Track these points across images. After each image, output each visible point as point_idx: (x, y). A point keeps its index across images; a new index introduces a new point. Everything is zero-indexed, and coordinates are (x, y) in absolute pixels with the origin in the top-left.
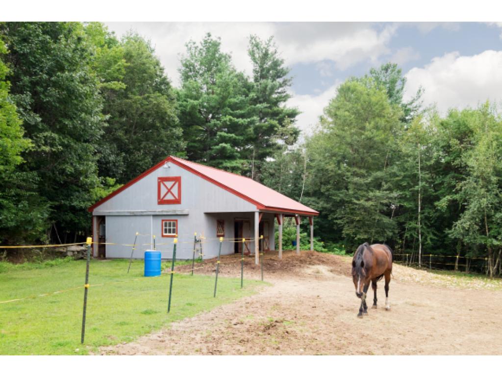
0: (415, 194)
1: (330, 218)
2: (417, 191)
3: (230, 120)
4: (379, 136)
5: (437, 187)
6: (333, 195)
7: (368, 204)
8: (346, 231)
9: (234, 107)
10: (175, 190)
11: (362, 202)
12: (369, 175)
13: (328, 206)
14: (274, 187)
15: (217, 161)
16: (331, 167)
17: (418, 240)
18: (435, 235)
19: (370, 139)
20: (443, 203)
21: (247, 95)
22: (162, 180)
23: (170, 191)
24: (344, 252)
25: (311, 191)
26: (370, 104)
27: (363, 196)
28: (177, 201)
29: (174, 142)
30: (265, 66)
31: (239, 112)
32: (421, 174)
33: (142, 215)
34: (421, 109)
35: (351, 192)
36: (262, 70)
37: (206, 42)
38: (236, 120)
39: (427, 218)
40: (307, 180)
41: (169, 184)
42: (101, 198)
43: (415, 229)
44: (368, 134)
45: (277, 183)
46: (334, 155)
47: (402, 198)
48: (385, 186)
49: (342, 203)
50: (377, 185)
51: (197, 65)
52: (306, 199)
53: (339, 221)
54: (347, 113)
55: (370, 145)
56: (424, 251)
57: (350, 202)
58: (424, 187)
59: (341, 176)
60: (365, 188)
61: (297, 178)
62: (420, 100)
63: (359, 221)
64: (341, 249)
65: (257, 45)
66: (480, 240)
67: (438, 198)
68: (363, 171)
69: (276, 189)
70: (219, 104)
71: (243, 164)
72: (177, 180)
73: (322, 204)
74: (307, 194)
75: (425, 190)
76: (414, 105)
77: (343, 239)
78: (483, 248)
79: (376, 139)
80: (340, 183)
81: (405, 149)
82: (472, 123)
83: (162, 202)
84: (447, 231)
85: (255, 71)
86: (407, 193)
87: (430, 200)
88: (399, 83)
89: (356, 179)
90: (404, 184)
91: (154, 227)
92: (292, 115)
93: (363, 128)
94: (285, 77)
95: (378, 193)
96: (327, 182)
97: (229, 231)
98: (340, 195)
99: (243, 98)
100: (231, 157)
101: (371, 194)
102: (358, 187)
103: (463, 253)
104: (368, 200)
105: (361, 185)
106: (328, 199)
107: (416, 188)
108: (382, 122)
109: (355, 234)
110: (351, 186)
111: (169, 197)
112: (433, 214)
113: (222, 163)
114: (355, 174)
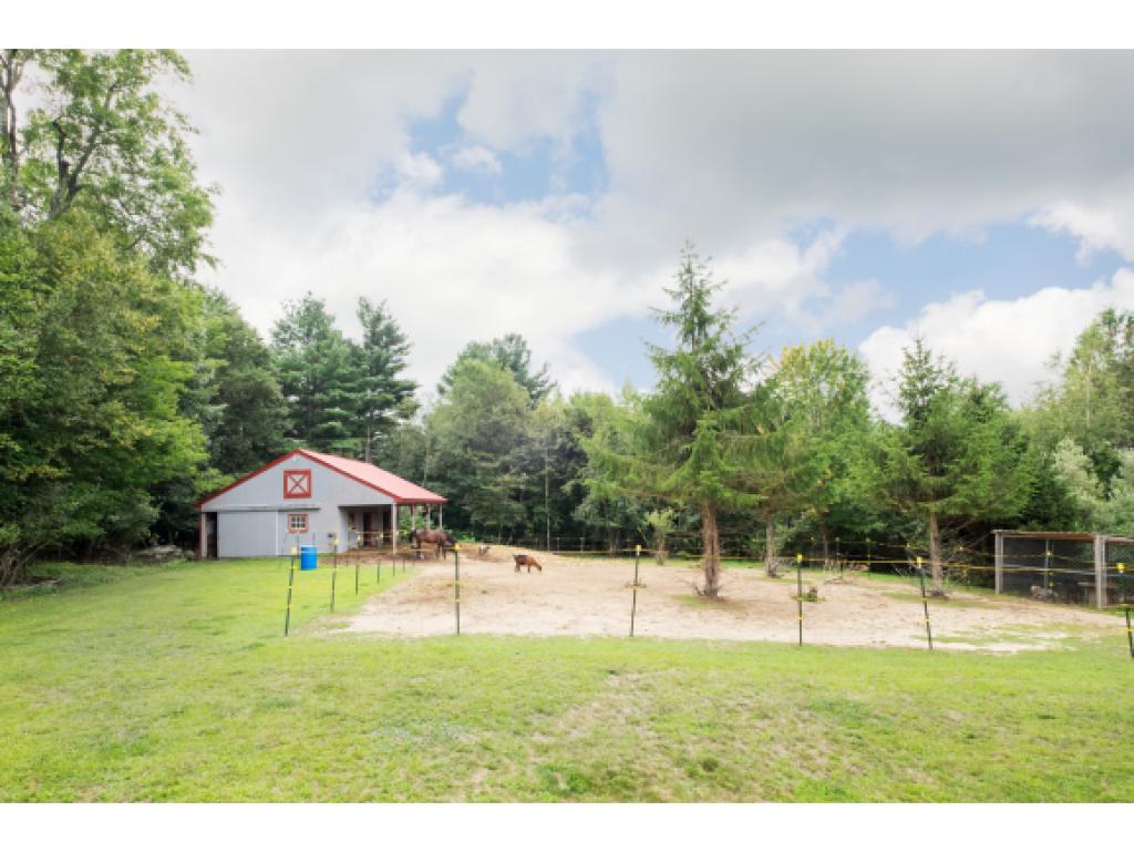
0: (542, 478)
1: (456, 504)
2: (544, 476)
3: (340, 395)
4: (506, 421)
5: (561, 472)
6: (462, 480)
7: (497, 489)
8: (474, 518)
9: (344, 379)
10: (304, 484)
11: (491, 487)
12: (497, 460)
13: (454, 491)
14: (393, 469)
15: (323, 441)
16: (458, 451)
17: (546, 524)
18: (561, 518)
19: (497, 423)
20: (567, 488)
21: (358, 366)
22: (288, 473)
23: (298, 484)
24: (473, 539)
25: (435, 475)
26: (495, 386)
27: (491, 482)
28: (307, 495)
29: (279, 422)
30: (378, 330)
31: (349, 385)
32: (547, 459)
33: (265, 510)
34: (547, 385)
35: (478, 478)
36: (374, 334)
37: (305, 301)
38: (347, 395)
39: (555, 502)
40: (430, 464)
41: (297, 477)
42: (206, 492)
43: (543, 513)
44: (495, 418)
45: (395, 466)
46: (461, 438)
47: (528, 482)
48: (513, 471)
49: (470, 489)
50: (505, 469)
51: (295, 326)
52: (430, 484)
53: (466, 508)
54: (472, 396)
55: (497, 429)
56: (552, 535)
57: (478, 488)
58: (549, 472)
59: (468, 461)
60: (493, 473)
61: (419, 460)
62: (546, 375)
63: (487, 508)
64: (470, 536)
65: (367, 307)
66: (599, 522)
67: (563, 482)
68: (490, 456)
69: (394, 473)
70: (325, 375)
71: (356, 445)
72: (307, 473)
73: (448, 490)
74: (430, 478)
75: (551, 474)
76: (540, 379)
77: (471, 526)
78: (603, 530)
79: (503, 423)
80: (467, 468)
81: (531, 433)
82: (591, 412)
83: (288, 495)
84: (572, 514)
85: (366, 336)
86: (535, 477)
87: (557, 484)
88: (524, 355)
89: (484, 464)
90: (532, 468)
91: (280, 523)
92: (411, 387)
93: (489, 411)
94: (400, 345)
95: (507, 477)
96: (453, 466)
97: (360, 523)
98: (469, 480)
99: (354, 369)
100: (341, 436)
101: (499, 479)
102: (486, 472)
103: (587, 535)
104: (497, 484)
105: (488, 470)
106: (454, 483)
107: (543, 472)
108: (509, 406)
109: (484, 520)
110: (478, 472)
111: (298, 490)
112: (559, 498)
113: (329, 444)
114: (483, 459)
